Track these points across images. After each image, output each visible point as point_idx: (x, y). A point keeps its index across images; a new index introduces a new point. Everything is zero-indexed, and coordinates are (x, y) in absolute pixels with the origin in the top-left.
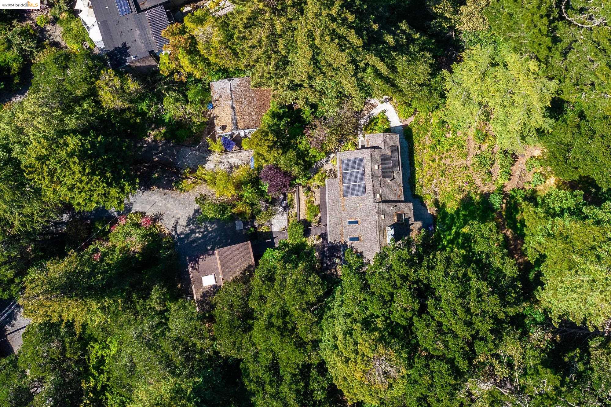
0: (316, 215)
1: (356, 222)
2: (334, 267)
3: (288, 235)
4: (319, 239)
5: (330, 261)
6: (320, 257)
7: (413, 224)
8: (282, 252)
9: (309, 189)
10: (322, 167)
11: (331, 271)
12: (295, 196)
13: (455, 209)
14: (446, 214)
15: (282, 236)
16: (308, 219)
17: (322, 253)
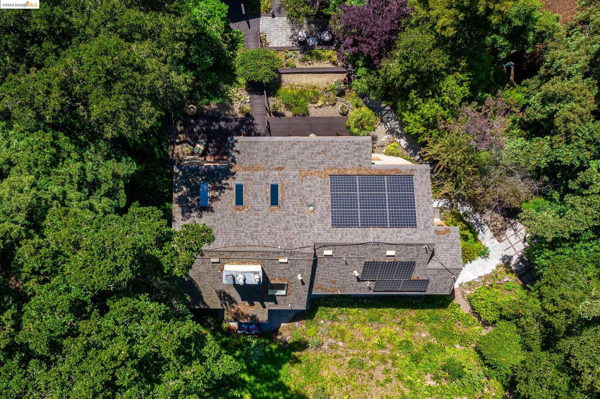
0: (288, 107)
1: (274, 201)
2: (188, 139)
3: (253, 48)
4: (242, 112)
5: (199, 132)
6: (208, 111)
7: (264, 307)
8: (218, 36)
9: (341, 94)
10: (382, 121)
11: (182, 132)
12: (326, 65)
13: (287, 384)
14: (278, 363)
15: (251, 37)
16: (282, 90)
17: (215, 117)
